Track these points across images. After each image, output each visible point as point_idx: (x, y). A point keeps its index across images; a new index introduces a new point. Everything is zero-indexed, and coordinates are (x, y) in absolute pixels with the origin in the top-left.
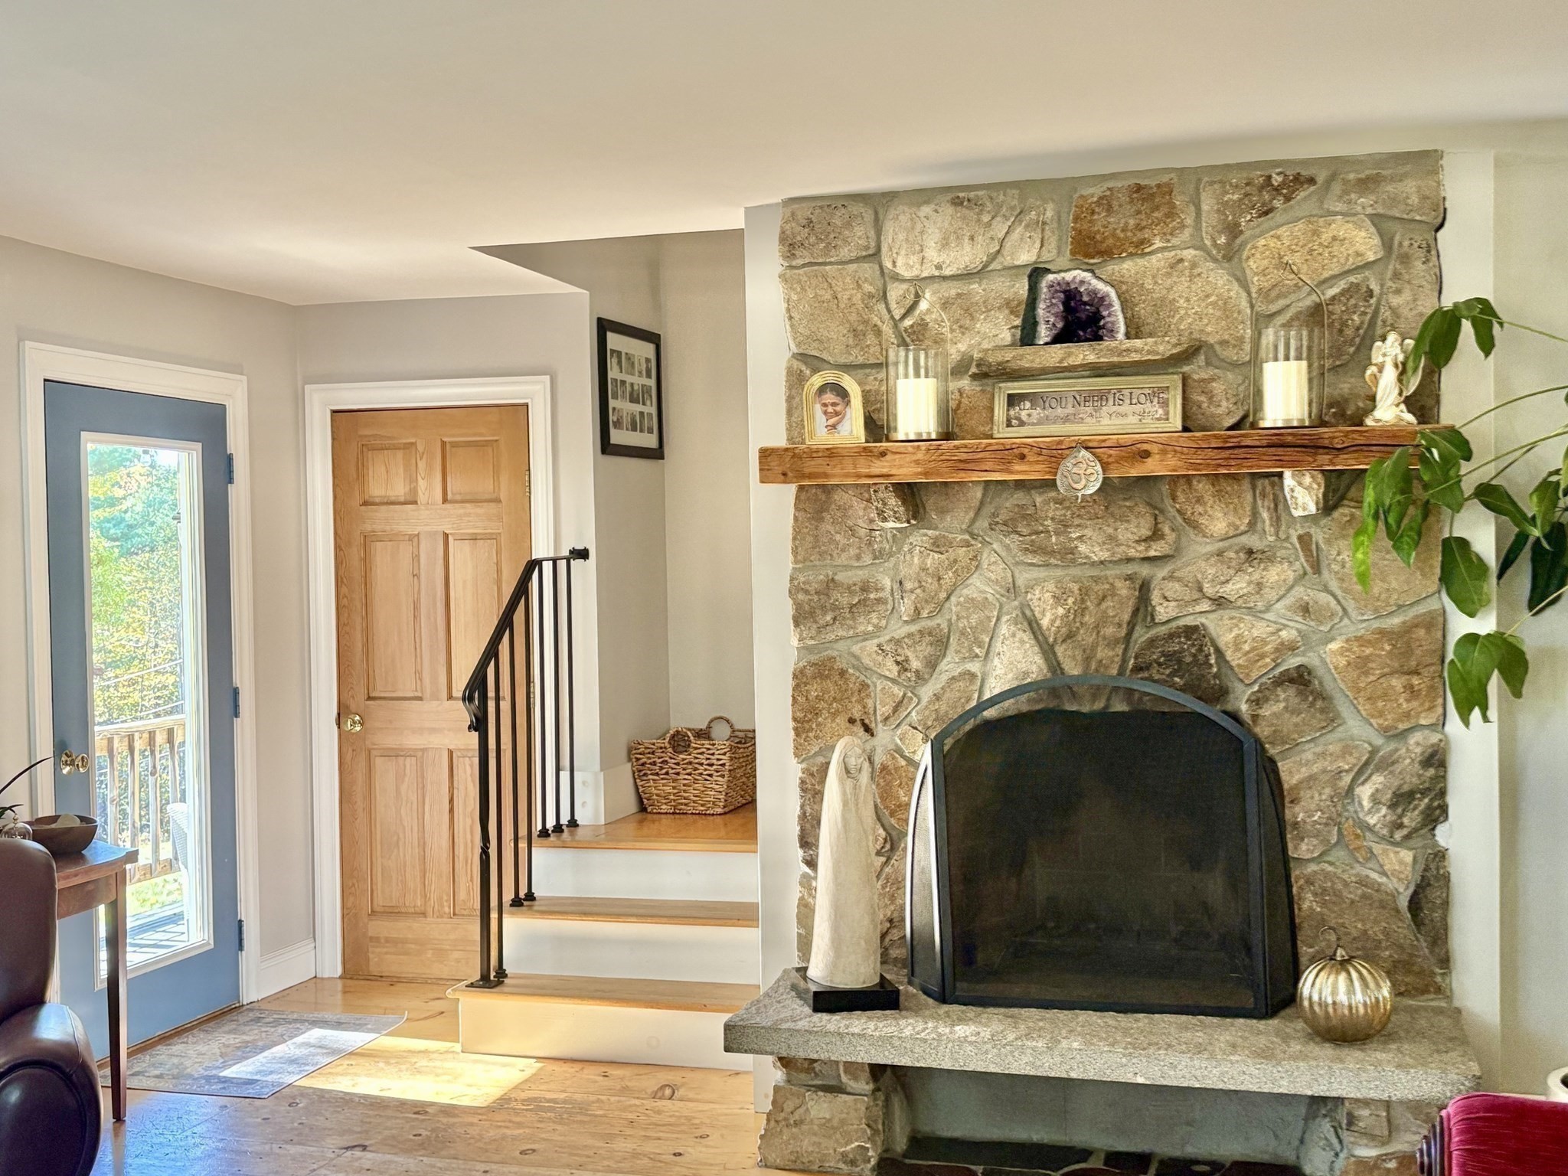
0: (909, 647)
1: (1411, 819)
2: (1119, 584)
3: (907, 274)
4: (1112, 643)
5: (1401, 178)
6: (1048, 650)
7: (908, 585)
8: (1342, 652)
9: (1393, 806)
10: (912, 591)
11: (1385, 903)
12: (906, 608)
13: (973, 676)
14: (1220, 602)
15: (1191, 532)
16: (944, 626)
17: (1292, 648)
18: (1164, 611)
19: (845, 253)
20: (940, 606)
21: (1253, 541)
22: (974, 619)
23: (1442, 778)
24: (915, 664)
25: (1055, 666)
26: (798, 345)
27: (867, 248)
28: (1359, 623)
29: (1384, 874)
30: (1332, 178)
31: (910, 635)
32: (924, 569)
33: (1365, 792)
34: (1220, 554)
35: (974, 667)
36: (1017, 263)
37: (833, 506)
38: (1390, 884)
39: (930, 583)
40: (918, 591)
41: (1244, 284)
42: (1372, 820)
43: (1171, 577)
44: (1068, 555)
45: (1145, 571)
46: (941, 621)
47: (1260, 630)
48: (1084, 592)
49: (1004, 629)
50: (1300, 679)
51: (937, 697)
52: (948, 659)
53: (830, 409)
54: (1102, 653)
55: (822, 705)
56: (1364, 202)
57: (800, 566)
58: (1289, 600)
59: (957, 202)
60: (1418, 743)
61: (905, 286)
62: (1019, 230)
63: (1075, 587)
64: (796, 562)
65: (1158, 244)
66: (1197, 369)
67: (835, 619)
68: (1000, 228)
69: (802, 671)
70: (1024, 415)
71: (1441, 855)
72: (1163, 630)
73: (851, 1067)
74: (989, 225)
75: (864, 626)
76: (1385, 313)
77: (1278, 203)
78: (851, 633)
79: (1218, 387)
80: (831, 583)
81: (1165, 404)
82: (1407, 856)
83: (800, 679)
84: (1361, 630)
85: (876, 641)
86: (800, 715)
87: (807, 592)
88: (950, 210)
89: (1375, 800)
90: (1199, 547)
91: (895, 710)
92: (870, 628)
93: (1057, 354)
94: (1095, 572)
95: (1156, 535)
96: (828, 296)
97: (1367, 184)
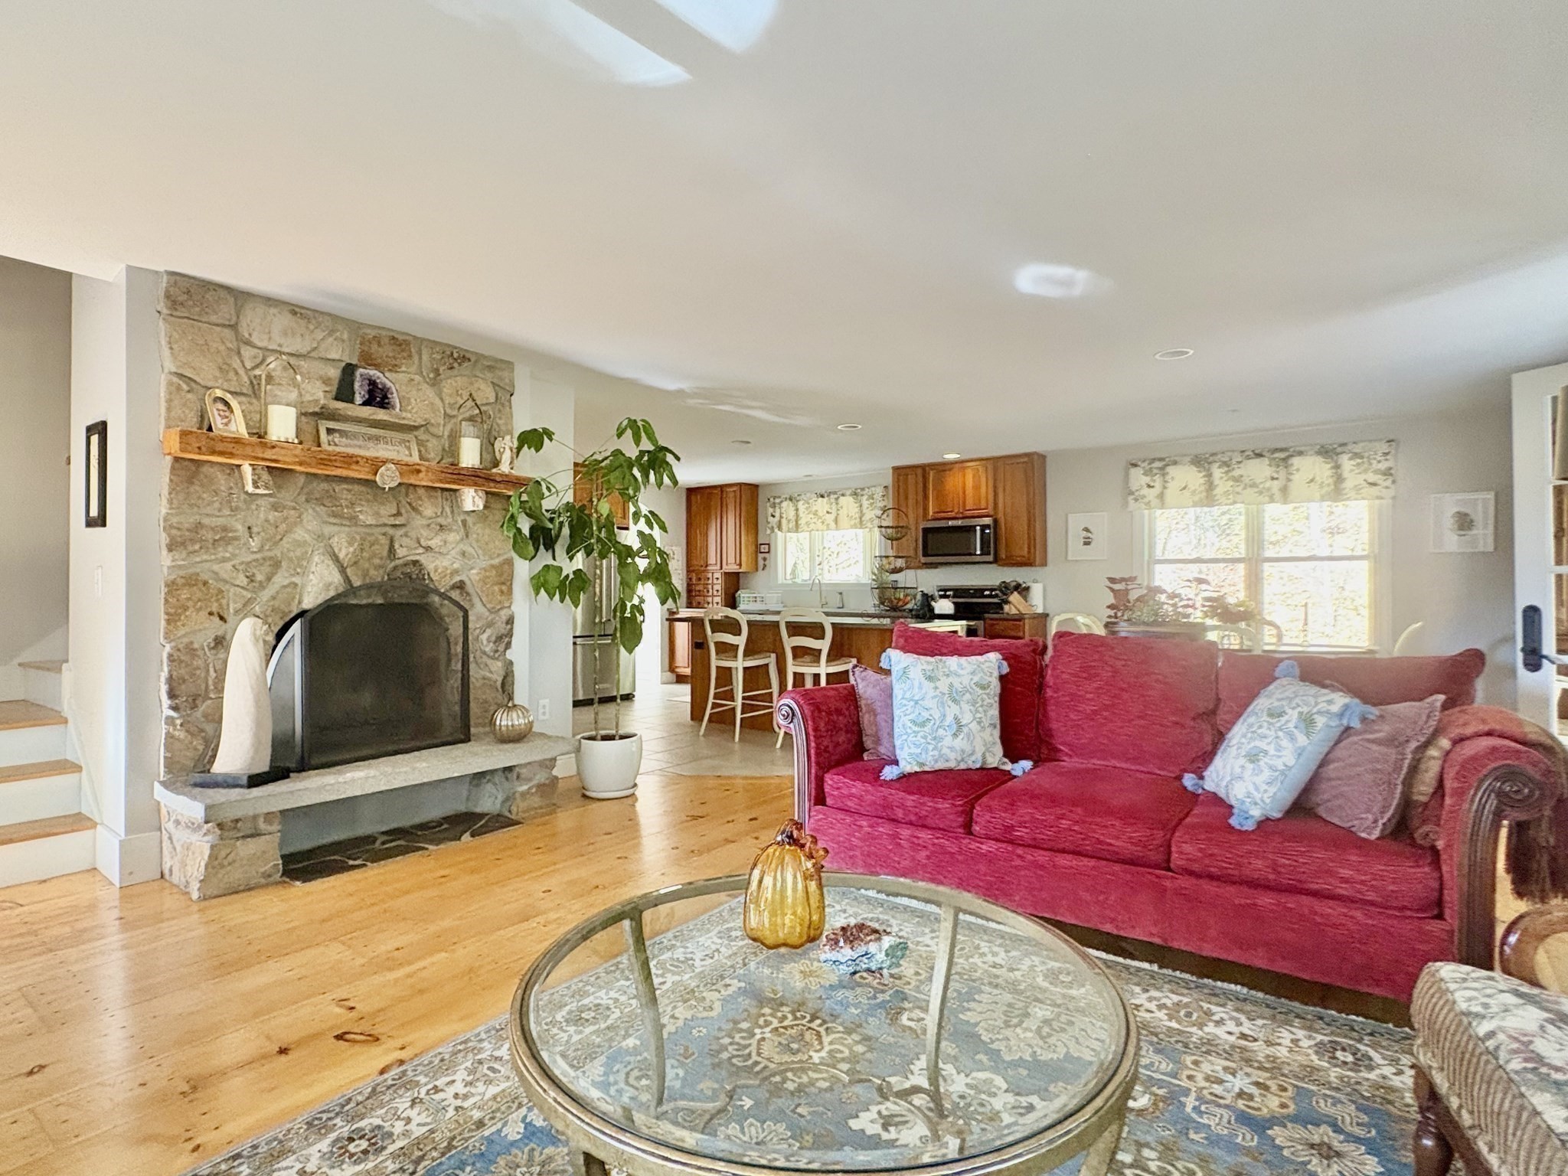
0: (255, 567)
1: (501, 648)
2: (381, 537)
3: (260, 344)
4: (378, 567)
5: (503, 370)
6: (343, 570)
7: (255, 530)
8: (478, 574)
9: (495, 642)
10: (259, 533)
11: (493, 687)
12: (254, 544)
13: (296, 585)
14: (428, 549)
15: (413, 514)
16: (279, 555)
17: (456, 572)
18: (401, 552)
19: (214, 318)
20: (276, 543)
21: (440, 520)
22: (298, 553)
23: (512, 629)
24: (259, 577)
25: (347, 580)
26: (178, 367)
27: (230, 320)
28: (483, 562)
29: (491, 672)
30: (476, 362)
31: (257, 560)
32: (267, 521)
33: (484, 637)
34: (429, 525)
35: (296, 580)
36: (329, 357)
37: (202, 476)
38: (494, 677)
39: (272, 531)
40: (262, 534)
41: (442, 400)
42: (487, 649)
43: (406, 535)
44: (353, 520)
45: (391, 531)
46: (277, 552)
47: (446, 563)
48: (363, 539)
49: (316, 559)
50: (460, 586)
51: (274, 598)
52: (279, 575)
53: (222, 413)
54: (372, 572)
55: (190, 604)
56: (489, 375)
57: (173, 511)
58: (458, 549)
59: (294, 313)
60: (504, 614)
61: (256, 351)
62: (331, 339)
63: (358, 537)
64: (170, 509)
65: (404, 369)
66: (420, 433)
67: (201, 548)
68: (319, 335)
69: (173, 582)
70: (336, 440)
71: (511, 663)
72: (400, 562)
73: (269, 817)
74: (312, 332)
75: (221, 553)
76: (495, 426)
77: (456, 365)
78: (213, 557)
79: (429, 445)
80: (199, 525)
81: (409, 448)
82: (499, 664)
83: (172, 587)
84: (484, 564)
85: (233, 563)
86: (172, 611)
87: (179, 529)
88: (290, 316)
89: (489, 641)
90: (419, 521)
91: (245, 605)
92: (228, 555)
93: (368, 412)
94: (367, 530)
95: (399, 514)
96: (202, 342)
97: (490, 368)
